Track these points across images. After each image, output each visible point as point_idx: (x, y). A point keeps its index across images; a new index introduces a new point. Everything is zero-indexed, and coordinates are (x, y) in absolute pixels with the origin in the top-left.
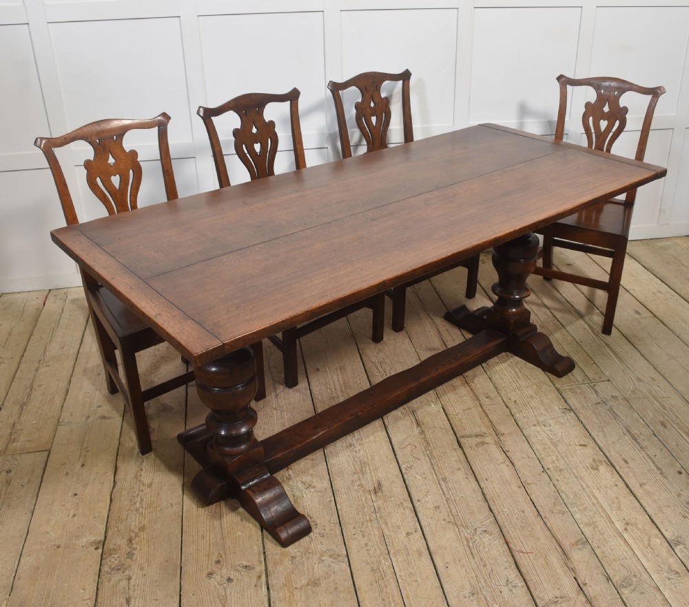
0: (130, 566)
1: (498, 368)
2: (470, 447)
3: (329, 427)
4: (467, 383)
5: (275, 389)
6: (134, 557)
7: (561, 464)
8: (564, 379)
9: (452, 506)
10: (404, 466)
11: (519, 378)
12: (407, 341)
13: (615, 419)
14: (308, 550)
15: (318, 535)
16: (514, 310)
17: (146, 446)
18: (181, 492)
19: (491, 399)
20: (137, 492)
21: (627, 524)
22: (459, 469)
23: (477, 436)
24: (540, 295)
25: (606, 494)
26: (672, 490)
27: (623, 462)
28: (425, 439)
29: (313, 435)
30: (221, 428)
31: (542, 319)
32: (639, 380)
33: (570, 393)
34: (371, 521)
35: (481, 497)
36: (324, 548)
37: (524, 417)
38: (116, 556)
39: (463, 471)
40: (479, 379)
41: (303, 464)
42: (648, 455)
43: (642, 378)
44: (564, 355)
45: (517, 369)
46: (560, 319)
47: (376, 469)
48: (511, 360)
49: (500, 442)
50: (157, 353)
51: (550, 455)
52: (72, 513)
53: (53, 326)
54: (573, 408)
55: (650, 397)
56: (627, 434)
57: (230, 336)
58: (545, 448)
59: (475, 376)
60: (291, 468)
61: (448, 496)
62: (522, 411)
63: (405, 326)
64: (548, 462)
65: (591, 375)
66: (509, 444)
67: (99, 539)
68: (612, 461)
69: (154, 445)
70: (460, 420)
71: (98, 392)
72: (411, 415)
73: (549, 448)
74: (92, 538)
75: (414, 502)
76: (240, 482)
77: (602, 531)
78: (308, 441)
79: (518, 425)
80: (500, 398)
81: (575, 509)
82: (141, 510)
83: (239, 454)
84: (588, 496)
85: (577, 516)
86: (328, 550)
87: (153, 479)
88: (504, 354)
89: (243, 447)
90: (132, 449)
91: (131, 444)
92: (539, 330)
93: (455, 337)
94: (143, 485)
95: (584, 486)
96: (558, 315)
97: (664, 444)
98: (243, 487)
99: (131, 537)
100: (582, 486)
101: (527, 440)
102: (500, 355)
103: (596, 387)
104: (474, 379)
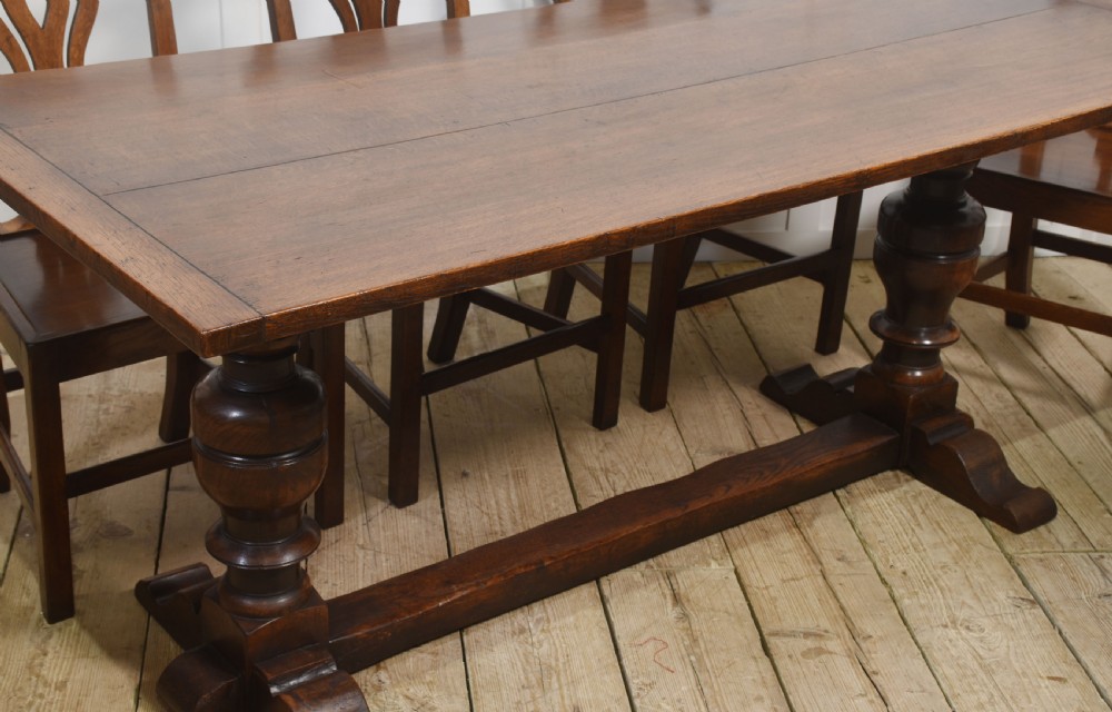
1: (871, 502)
2: (790, 657)
3: (478, 584)
4: (797, 526)
5: (366, 507)
8: (1027, 536)
10: (636, 681)
11: (919, 525)
12: (671, 430)
16: (918, 374)
17: (59, 604)
18: (132, 702)
19: (849, 563)
20: (30, 698)
22: (759, 699)
23: (807, 635)
24: (992, 358)
28: (689, 631)
29: (440, 598)
30: (239, 550)
31: (990, 409)
33: (1039, 569)
37: (922, 607)
39: (767, 702)
40: (827, 519)
41: (412, 660)
44: (1033, 485)
45: (916, 507)
46: (1034, 412)
47: (574, 683)
48: (905, 487)
49: (859, 653)
50: (102, 417)
51: (973, 691)
54: (1043, 598)
58: (965, 676)
59: (815, 515)
60: (386, 668)
62: (917, 593)
63: (669, 399)
65: (1094, 536)
66: (879, 659)
69: (78, 605)
70: (774, 599)
72: (662, 581)
73: (974, 676)
76: (270, 677)
78: (428, 608)
79: (905, 623)
80: (869, 563)
83: (271, 615)
87: (69, 674)
88: (889, 474)
89: (282, 601)
90: (28, 610)
91: (26, 601)
92: (978, 425)
93: (778, 427)
94: (46, 684)
96: (1031, 403)
98: (274, 690)
101: (924, 657)
102: (880, 476)
103: (1105, 562)
104: (814, 518)
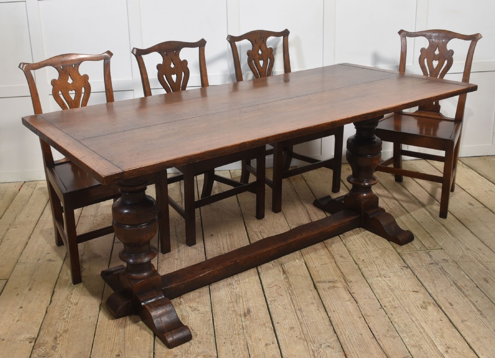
0: (53, 355)
1: (352, 238)
2: (324, 289)
3: (214, 269)
4: (326, 247)
5: (178, 247)
6: (57, 350)
7: (396, 303)
8: (404, 246)
9: (304, 328)
10: (269, 299)
11: (368, 244)
12: (283, 219)
13: (445, 275)
14: (187, 351)
15: (197, 342)
16: (365, 195)
17: (77, 279)
18: (98, 309)
19: (344, 258)
20: (66, 308)
21: (449, 348)
22: (313, 303)
23: (329, 282)
24: (391, 191)
25: (432, 326)
26: (490, 327)
27: (449, 305)
28: (288, 282)
29: (201, 273)
30: (130, 257)
31: (391, 207)
32: (467, 249)
33: (409, 257)
34: (239, 334)
35: (328, 322)
36: (200, 351)
37: (369, 271)
38: (43, 348)
39: (316, 305)
40: (337, 245)
41: (192, 295)
42: (470, 301)
43: (470, 248)
44: (405, 230)
45: (367, 239)
46: (406, 207)
47: (248, 301)
48: (363, 233)
49: (348, 287)
50: (95, 222)
51: (387, 297)
52: (16, 319)
53: (23, 204)
54: (410, 266)
55: (476, 261)
56: (454, 285)
58: (384, 292)
59: (333, 243)
60: (183, 298)
61: (302, 321)
62: (367, 266)
63: (282, 209)
64: (385, 302)
65: (427, 245)
66: (355, 289)
67: (33, 336)
68: (439, 303)
69: (83, 279)
70: (318, 271)
71: (48, 245)
72: (279, 267)
73: (387, 292)
74: (28, 336)
75: (274, 324)
76: (141, 299)
77: (426, 352)
78: (197, 277)
79: (364, 276)
80: (351, 258)
81: (405, 335)
82: (67, 319)
83: (141, 279)
84: (417, 327)
85: (406, 340)
86: (203, 352)
87: (79, 300)
88: (358, 229)
89: (145, 274)
90: (67, 281)
91: (67, 278)
92: (387, 211)
93: (319, 215)
94: (71, 303)
95: (414, 319)
96: (404, 205)
97: (485, 294)
98: (143, 304)
99: (57, 336)
100: (412, 319)
101: (370, 287)
102: (355, 230)
103: (431, 253)
104: (332, 244)
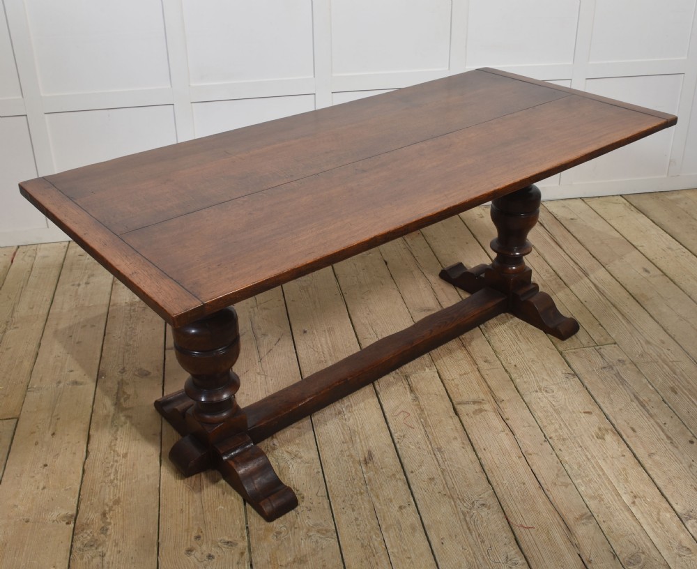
0: (104, 541)
1: (496, 330)
2: (467, 415)
3: (317, 393)
4: (464, 346)
5: (259, 353)
6: (109, 533)
7: (565, 433)
8: (567, 342)
9: (448, 478)
10: (396, 435)
11: (519, 340)
13: (622, 385)
14: (294, 525)
15: (305, 509)
16: (514, 268)
18: (158, 463)
19: (490, 363)
20: (112, 463)
21: (635, 497)
22: (455, 438)
23: (474, 403)
24: (542, 252)
25: (613, 465)
26: (683, 461)
27: (630, 431)
28: (419, 405)
29: (299, 402)
30: (201, 394)
31: (544, 278)
32: (648, 342)
33: (574, 358)
34: (361, 494)
35: (478, 468)
36: (311, 523)
37: (525, 382)
38: (89, 532)
39: (459, 440)
40: (477, 341)
41: (288, 433)
42: (657, 423)
43: (651, 340)
44: (568, 316)
45: (517, 331)
46: (563, 278)
47: (367, 438)
48: (511, 321)
49: (499, 409)
51: (552, 424)
52: (41, 487)
53: (22, 285)
54: (577, 372)
55: (660, 361)
56: (635, 400)
57: (211, 296)
58: (548, 416)
59: (472, 339)
60: (276, 438)
61: (444, 468)
62: (522, 376)
64: (550, 431)
65: (596, 338)
66: (508, 411)
67: (70, 513)
68: (619, 430)
70: (457, 386)
71: (69, 356)
72: (404, 381)
73: (552, 415)
74: (63, 512)
75: (407, 474)
76: (222, 452)
77: (609, 505)
78: (294, 408)
79: (518, 392)
80: (499, 362)
81: (580, 481)
82: (115, 481)
83: (220, 422)
84: (594, 467)
85: (582, 489)
86: (316, 525)
87: (128, 449)
88: (503, 315)
89: (225, 414)
91: (105, 412)
92: (541, 289)
93: (451, 297)
94: (118, 455)
95: (589, 457)
97: (674, 412)
98: (225, 458)
99: (105, 510)
100: (586, 456)
101: (528, 407)
102: (499, 316)
103: (602, 351)
104: (471, 341)
